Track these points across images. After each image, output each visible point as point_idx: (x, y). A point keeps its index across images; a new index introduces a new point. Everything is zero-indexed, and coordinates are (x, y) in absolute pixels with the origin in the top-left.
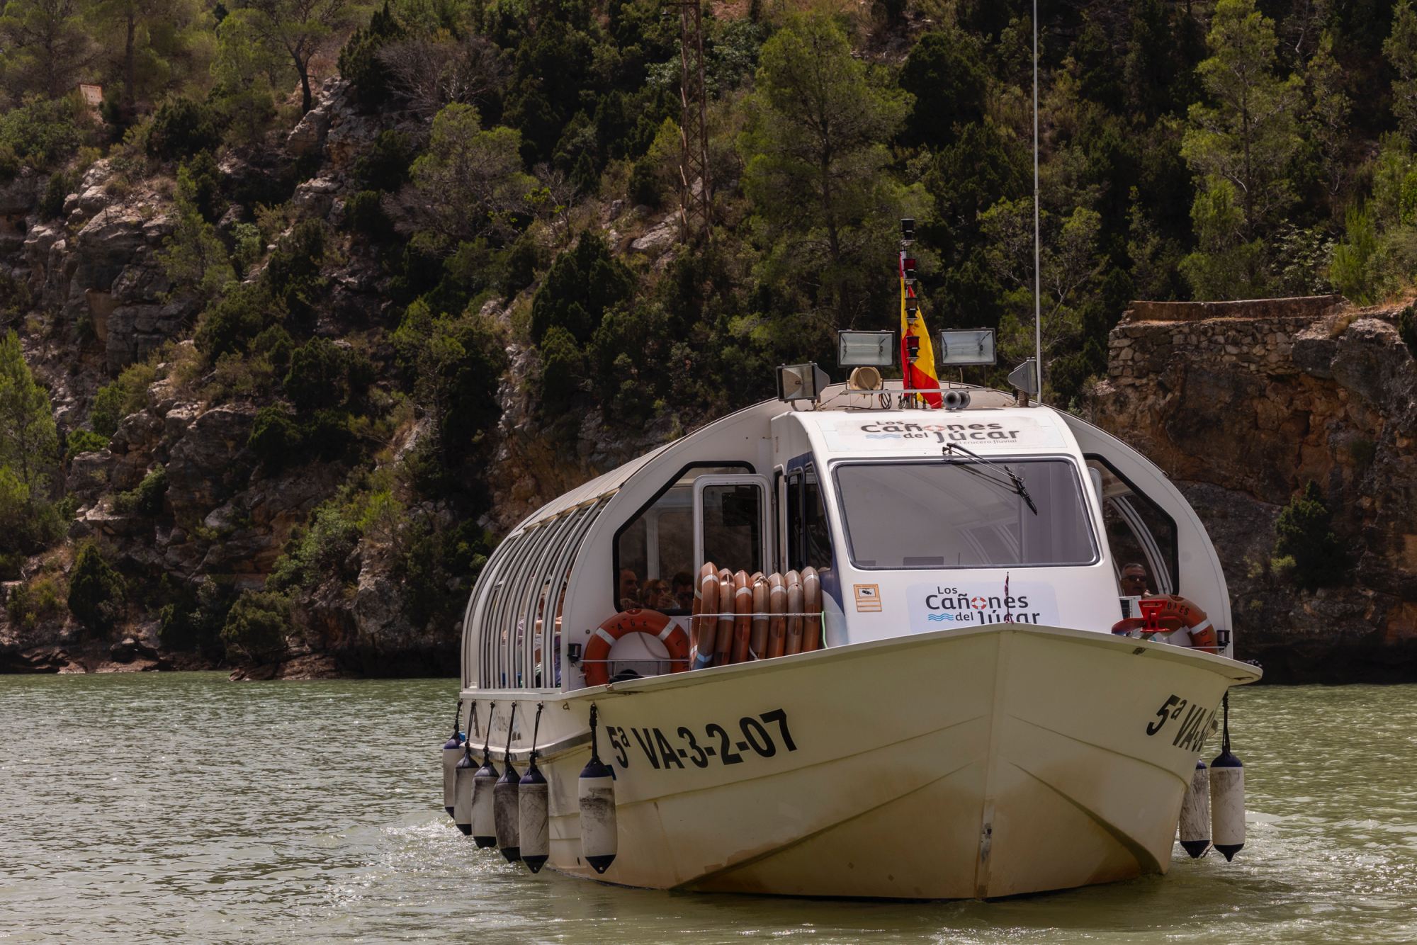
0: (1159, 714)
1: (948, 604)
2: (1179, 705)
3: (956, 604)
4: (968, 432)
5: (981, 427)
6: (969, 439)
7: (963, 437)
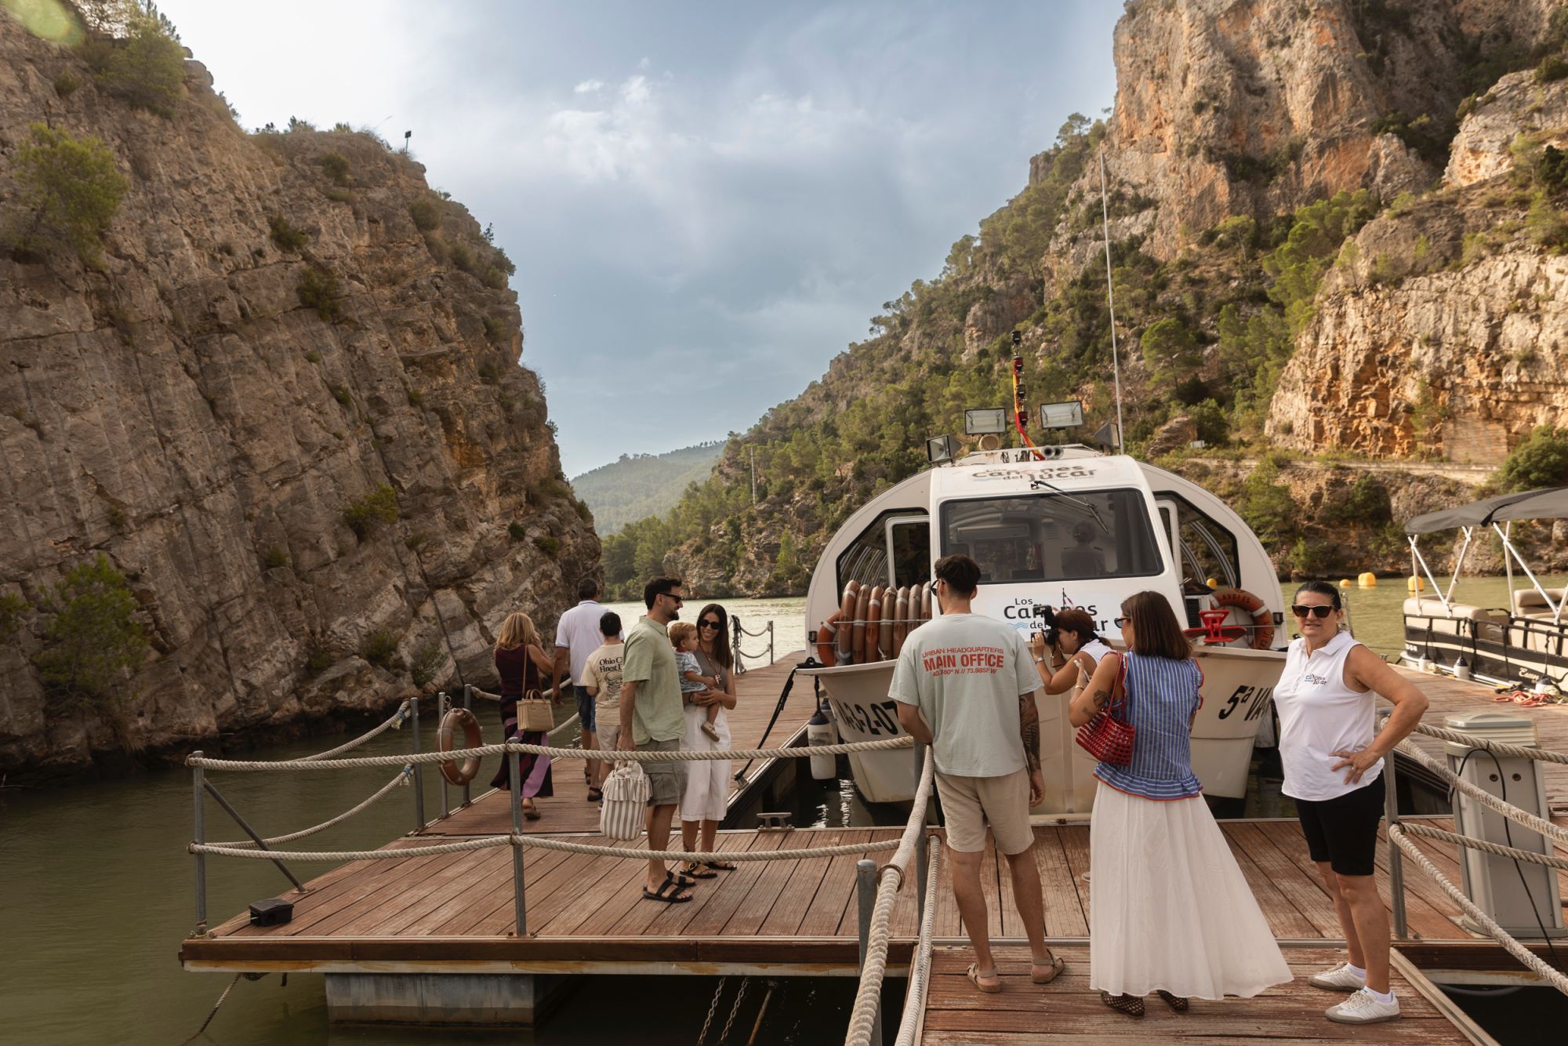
0: (1229, 702)
1: (1023, 613)
2: (1247, 692)
3: (1031, 613)
4: (1054, 473)
5: (1067, 469)
6: (1055, 478)
7: (1050, 476)
